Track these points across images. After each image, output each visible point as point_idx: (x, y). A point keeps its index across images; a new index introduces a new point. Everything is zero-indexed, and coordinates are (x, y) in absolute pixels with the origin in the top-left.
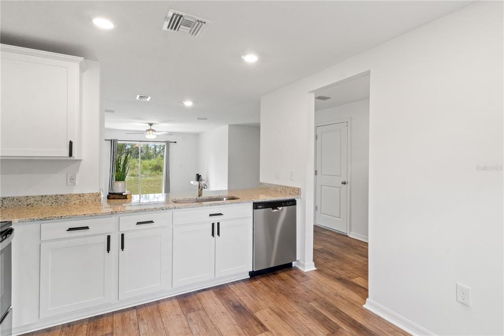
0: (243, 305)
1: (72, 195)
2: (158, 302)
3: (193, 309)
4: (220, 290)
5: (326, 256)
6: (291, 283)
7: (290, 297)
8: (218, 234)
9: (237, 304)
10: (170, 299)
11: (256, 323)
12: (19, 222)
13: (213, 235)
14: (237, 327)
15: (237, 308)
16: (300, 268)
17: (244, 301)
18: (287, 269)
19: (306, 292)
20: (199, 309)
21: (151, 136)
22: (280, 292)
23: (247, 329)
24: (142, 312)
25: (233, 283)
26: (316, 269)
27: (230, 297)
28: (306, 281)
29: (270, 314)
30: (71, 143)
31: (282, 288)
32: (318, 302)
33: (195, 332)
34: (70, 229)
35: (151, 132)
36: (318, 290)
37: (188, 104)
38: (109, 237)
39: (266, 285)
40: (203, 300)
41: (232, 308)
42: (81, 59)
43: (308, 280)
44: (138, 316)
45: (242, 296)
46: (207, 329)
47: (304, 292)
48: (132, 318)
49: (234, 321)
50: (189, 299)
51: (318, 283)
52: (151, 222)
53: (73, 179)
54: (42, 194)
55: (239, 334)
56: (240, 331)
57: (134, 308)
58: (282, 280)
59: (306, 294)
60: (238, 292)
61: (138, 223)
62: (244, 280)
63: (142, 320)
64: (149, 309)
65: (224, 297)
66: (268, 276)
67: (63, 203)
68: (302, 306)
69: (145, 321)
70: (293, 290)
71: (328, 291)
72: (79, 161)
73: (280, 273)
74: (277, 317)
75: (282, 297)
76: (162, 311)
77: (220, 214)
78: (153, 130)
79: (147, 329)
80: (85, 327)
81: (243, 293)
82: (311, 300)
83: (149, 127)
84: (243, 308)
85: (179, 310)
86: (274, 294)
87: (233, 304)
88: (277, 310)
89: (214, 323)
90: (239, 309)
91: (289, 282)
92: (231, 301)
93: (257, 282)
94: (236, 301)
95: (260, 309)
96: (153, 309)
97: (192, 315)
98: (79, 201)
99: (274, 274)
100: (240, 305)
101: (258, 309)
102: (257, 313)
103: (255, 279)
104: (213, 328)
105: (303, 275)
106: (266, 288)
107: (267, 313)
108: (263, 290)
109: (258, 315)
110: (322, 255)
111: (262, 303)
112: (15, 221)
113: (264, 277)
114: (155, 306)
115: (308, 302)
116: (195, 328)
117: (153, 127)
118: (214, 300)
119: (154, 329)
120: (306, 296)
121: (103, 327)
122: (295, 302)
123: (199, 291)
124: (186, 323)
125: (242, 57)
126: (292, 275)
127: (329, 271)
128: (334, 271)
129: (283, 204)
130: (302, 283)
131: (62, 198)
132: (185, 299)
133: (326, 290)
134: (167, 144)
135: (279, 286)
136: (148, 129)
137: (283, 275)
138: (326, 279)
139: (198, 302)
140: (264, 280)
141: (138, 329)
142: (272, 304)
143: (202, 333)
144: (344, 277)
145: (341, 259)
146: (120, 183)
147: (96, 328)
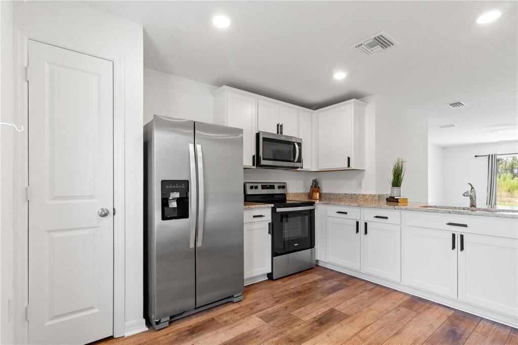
1: (359, 195)
3: (411, 308)
8: (462, 248)
13: (454, 247)
15: (452, 333)
20: (415, 311)
24: (378, 288)
27: (463, 325)
30: (349, 159)
33: (388, 316)
40: (432, 310)
41: (447, 330)
44: (373, 288)
45: (479, 333)
46: (398, 321)
48: (368, 287)
50: (421, 303)
52: (386, 218)
53: (360, 184)
54: (345, 193)
56: (421, 341)
60: (481, 328)
61: (376, 217)
63: (371, 291)
65: (457, 321)
67: (355, 200)
69: (371, 293)
72: (361, 171)
76: (389, 296)
77: (466, 226)
79: (366, 295)
80: (344, 277)
85: (399, 302)
92: (458, 328)
94: (464, 331)
97: (403, 309)
98: (363, 199)
104: (405, 324)
119: (368, 299)
121: (350, 282)
124: (391, 309)
132: (419, 301)
139: (424, 308)
141: (362, 293)
143: (392, 319)
146: (396, 189)
147: (347, 280)
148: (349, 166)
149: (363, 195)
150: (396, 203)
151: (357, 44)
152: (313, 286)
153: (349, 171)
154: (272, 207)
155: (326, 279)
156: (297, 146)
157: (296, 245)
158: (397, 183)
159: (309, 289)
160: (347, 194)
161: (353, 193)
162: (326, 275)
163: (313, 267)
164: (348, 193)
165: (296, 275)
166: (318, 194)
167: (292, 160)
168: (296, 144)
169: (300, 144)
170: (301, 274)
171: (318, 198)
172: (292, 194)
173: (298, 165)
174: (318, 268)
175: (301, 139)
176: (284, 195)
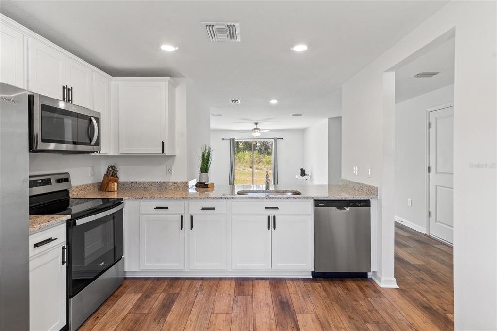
0: (290, 303)
1: (169, 182)
2: (221, 279)
3: (244, 293)
4: (277, 282)
5: (423, 275)
6: (356, 296)
7: (346, 310)
8: (274, 227)
9: (285, 301)
10: (231, 279)
11: (293, 325)
12: (128, 199)
13: (269, 227)
14: (273, 322)
15: (282, 305)
16: (377, 281)
17: (293, 300)
18: (359, 279)
19: (369, 310)
20: (248, 295)
21: (257, 134)
22: (337, 302)
23: (281, 327)
24: (205, 283)
25: (292, 279)
26: (398, 287)
27: (282, 291)
28: (376, 297)
29: (313, 321)
30: (163, 143)
31: (342, 298)
32: (379, 326)
33: (235, 313)
34: (157, 208)
35: (256, 130)
36: (387, 312)
37: (274, 102)
38: (182, 217)
39: (325, 290)
40: (257, 287)
41: (278, 303)
42: (168, 78)
43: (380, 297)
44: (202, 285)
45: (294, 294)
46: (245, 314)
47: (367, 310)
48: (196, 286)
49: (273, 315)
50: (246, 283)
51: (392, 305)
52: (213, 209)
53: (170, 170)
54: (152, 181)
55: (271, 330)
56: (274, 326)
57: (202, 279)
58: (347, 289)
59: (369, 312)
60: (292, 289)
61: (203, 209)
62: (305, 280)
63: (203, 290)
64: (212, 282)
65: (277, 290)
66: (333, 281)
67: (164, 188)
68: (355, 325)
69: (204, 292)
70: (355, 303)
71: (400, 317)
72: (173, 157)
73: (349, 281)
74: (318, 326)
75: (336, 307)
76: (220, 287)
78: (258, 129)
79: (201, 298)
80: (166, 283)
81: (296, 291)
82: (370, 322)
83: (255, 126)
84: (289, 306)
85: (232, 291)
86: (329, 302)
87: (281, 298)
88: (323, 319)
89: (254, 311)
90: (284, 307)
91: (354, 294)
92: (281, 296)
93: (317, 285)
94: (286, 297)
95: (305, 312)
96: (213, 284)
97: (240, 298)
98: (174, 187)
99: (341, 281)
100: (288, 302)
101: (303, 311)
102: (300, 315)
103: (317, 281)
104: (252, 315)
105: (377, 291)
106: (323, 293)
107: (310, 319)
108: (320, 294)
109: (300, 318)
110: (418, 272)
111: (310, 307)
112: (125, 198)
113: (328, 281)
114: (216, 282)
115: (366, 322)
116: (236, 310)
117: (258, 126)
118: (265, 290)
119: (206, 301)
120: (366, 315)
121: (175, 287)
122: (350, 317)
123: (257, 279)
124: (232, 304)
125: (291, 48)
126: (362, 286)
127: (417, 295)
128: (424, 296)
129: (351, 204)
130: (369, 299)
131: (164, 184)
132: (242, 282)
133: (398, 316)
134: (275, 140)
135: (339, 294)
136: (254, 128)
137: (351, 284)
138: (408, 303)
139: (251, 288)
140: (326, 284)
141: (196, 296)
142: (320, 312)
143: (240, 316)
144: (436, 307)
145: (445, 284)
146: (204, 175)
147: (171, 286)
148: (163, 152)
149: (174, 183)
150: (206, 189)
151: (208, 23)
152: (138, 315)
153: (162, 157)
154: (67, 221)
155: (146, 296)
156: (94, 122)
157: (102, 264)
158: (205, 169)
159: (136, 322)
160: (154, 182)
161: (162, 181)
162: (144, 289)
163: (121, 284)
164: (156, 180)
165: (102, 308)
166: (116, 184)
167: (88, 141)
168: (93, 119)
169: (98, 120)
170: (109, 302)
171: (116, 189)
172: (77, 187)
173: (95, 148)
174: (127, 282)
175: (99, 113)
176: (66, 192)
